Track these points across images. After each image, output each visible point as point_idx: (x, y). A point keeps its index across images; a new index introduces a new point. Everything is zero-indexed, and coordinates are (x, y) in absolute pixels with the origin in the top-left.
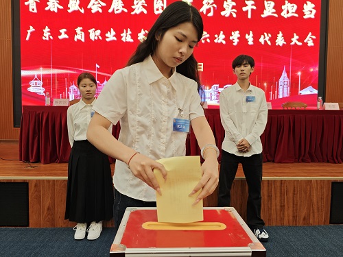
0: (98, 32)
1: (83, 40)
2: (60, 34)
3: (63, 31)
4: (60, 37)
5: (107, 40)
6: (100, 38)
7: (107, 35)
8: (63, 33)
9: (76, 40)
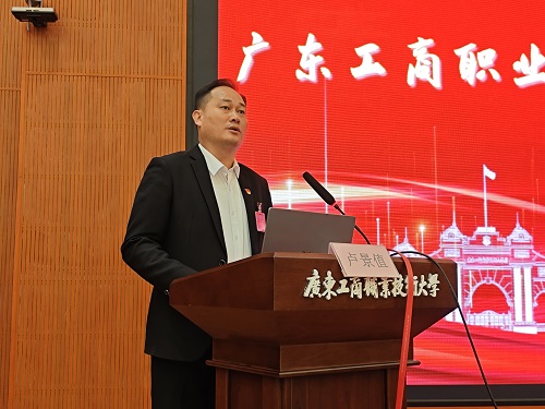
0: (488, 56)
1: (437, 83)
2: (358, 61)
3: (367, 51)
4: (358, 73)
5: (520, 82)
6: (496, 76)
7: (517, 66)
8: (367, 60)
9: (411, 82)
